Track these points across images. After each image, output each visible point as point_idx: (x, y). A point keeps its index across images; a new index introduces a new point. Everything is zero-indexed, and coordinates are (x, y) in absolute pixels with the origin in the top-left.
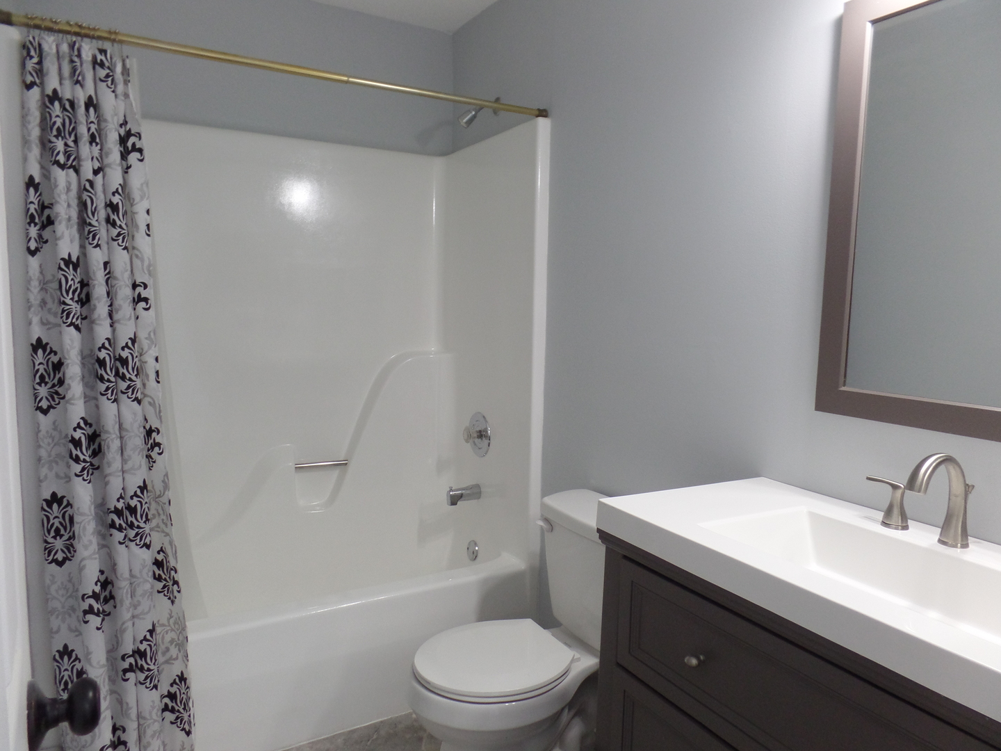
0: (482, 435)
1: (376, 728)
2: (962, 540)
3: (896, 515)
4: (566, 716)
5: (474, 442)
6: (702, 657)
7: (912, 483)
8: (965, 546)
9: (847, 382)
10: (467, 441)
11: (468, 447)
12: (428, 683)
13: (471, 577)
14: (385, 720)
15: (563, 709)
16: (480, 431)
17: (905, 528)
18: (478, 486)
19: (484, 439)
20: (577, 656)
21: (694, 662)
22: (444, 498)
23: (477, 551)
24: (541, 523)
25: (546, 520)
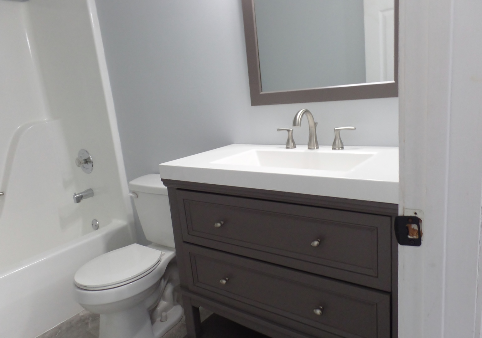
0: (87, 161)
1: (59, 327)
2: (316, 146)
3: (290, 143)
4: (163, 283)
5: (83, 166)
6: (222, 222)
7: (295, 124)
8: (318, 148)
9: (263, 90)
10: (79, 166)
11: (80, 169)
12: (86, 286)
13: (97, 235)
14: (63, 322)
15: (161, 279)
16: (86, 160)
17: (295, 147)
18: (91, 190)
19: (89, 163)
20: (163, 253)
21: (219, 225)
22: (72, 201)
23: (98, 224)
24: (131, 195)
25: (134, 192)
